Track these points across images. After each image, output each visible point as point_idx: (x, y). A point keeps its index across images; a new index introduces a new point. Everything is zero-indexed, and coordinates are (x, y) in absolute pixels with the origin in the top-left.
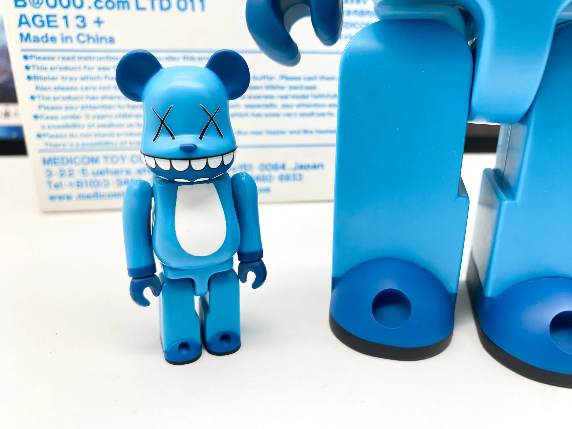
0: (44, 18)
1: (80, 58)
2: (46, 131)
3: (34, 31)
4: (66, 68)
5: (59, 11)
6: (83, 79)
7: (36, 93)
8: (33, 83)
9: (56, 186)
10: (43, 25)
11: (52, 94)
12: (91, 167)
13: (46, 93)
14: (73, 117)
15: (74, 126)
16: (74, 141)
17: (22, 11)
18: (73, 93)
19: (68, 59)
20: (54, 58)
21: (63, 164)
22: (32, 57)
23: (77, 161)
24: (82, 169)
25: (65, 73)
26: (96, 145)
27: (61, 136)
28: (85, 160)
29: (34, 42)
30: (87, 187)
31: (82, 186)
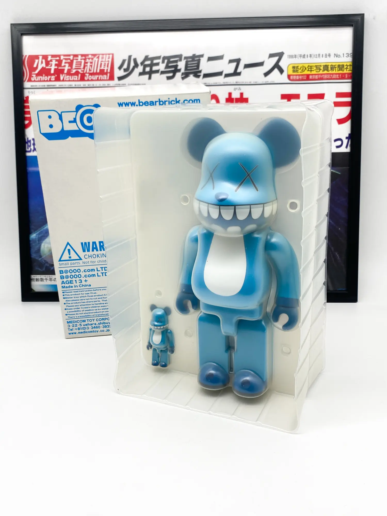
0: (69, 281)
1: (80, 291)
2: (69, 313)
3: (66, 285)
4: (76, 294)
5: (74, 279)
6: (80, 297)
7: (65, 302)
8: (65, 299)
9: (71, 330)
10: (69, 283)
11: (71, 302)
12: (83, 323)
13: (69, 302)
14: (77, 308)
15: (78, 311)
16: (77, 316)
17: (63, 280)
18: (77, 302)
19: (76, 292)
20: (72, 292)
21: (74, 323)
22: (65, 292)
23: (78, 322)
24: (80, 324)
25: (75, 296)
26: (84, 316)
27: (73, 314)
28: (81, 321)
29: (66, 288)
30: (81, 329)
31: (80, 329)
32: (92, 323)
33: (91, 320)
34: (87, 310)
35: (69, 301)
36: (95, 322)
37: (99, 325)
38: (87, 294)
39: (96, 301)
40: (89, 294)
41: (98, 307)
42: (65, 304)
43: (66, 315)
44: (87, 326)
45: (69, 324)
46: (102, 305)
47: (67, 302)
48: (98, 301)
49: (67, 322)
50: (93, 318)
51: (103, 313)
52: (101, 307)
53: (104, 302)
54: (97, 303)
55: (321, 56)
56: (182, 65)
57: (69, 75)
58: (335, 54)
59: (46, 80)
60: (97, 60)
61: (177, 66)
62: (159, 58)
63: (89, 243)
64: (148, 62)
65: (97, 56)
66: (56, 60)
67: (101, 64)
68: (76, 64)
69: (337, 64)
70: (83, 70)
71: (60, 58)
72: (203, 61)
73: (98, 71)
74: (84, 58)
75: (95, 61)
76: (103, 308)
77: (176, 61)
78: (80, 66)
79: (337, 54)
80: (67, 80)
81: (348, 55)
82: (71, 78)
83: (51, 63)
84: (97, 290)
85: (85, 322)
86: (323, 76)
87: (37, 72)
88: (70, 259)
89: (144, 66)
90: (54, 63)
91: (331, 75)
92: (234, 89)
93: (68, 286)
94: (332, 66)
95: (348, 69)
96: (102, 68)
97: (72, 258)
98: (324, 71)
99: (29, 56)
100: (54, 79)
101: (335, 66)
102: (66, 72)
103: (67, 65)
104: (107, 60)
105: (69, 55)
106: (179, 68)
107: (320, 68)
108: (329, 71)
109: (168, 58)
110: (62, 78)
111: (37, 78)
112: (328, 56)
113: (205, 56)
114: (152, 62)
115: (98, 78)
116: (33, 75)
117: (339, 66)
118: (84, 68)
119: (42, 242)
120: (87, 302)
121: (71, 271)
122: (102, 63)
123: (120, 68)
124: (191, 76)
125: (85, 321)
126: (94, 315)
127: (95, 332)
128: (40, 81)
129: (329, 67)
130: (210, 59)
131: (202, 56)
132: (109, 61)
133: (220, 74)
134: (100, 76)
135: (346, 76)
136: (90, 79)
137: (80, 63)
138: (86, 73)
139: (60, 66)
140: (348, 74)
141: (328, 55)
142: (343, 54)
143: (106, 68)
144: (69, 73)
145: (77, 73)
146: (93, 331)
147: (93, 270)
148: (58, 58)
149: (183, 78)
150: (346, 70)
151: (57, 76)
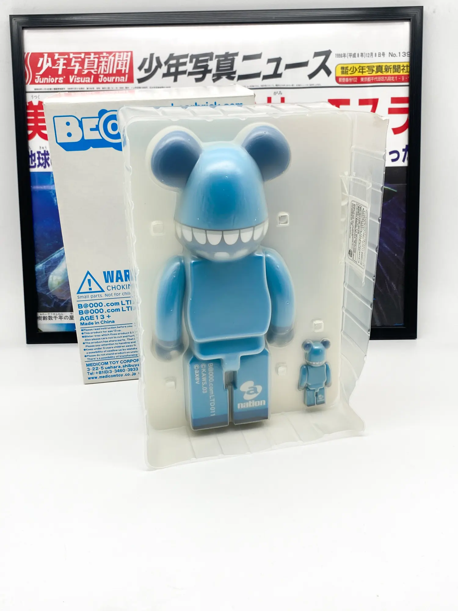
0: (89, 317)
1: (101, 329)
2: (88, 354)
3: (85, 322)
4: (97, 332)
5: (95, 314)
6: (102, 335)
7: (85, 342)
8: (84, 338)
9: (91, 374)
10: (89, 319)
11: (91, 341)
12: (105, 366)
13: (89, 342)
14: (98, 349)
15: (99, 352)
16: (99, 357)
17: (82, 315)
18: (99, 341)
20: (92, 330)
21: (94, 366)
22: (84, 330)
23: (99, 364)
24: (101, 367)
25: (96, 334)
26: (107, 358)
27: (94, 356)
28: (103, 364)
29: (85, 325)
30: (103, 373)
31: (101, 373)
32: (115, 365)
33: (114, 363)
34: (110, 351)
35: (88, 340)
36: (119, 364)
37: (124, 368)
38: (110, 331)
39: (120, 340)
40: (112, 331)
41: (123, 347)
42: (84, 343)
43: (85, 356)
44: (110, 369)
45: (89, 367)
46: (128, 344)
47: (86, 341)
48: (122, 340)
49: (87, 364)
50: (117, 360)
51: (129, 354)
52: (127, 346)
53: (130, 341)
54: (122, 342)
55: (374, 55)
56: (213, 65)
57: (80, 77)
58: (390, 53)
59: (52, 82)
60: (113, 58)
61: (207, 66)
62: (186, 56)
63: (112, 272)
64: (173, 62)
65: (114, 54)
66: (65, 59)
67: (118, 64)
68: (88, 64)
69: (393, 64)
70: (96, 70)
71: (69, 56)
72: (238, 61)
73: (115, 72)
74: (97, 56)
75: (111, 59)
76: (128, 348)
77: (206, 61)
78: (94, 66)
79: (392, 53)
80: (77, 82)
81: (405, 54)
82: (83, 80)
83: (58, 62)
84: (121, 326)
85: (107, 365)
86: (376, 78)
87: (41, 73)
88: (90, 291)
89: (168, 66)
90: (62, 62)
91: (386, 78)
92: (274, 93)
93: (88, 323)
94: (386, 67)
95: (405, 70)
96: (119, 68)
97: (93, 290)
98: (377, 72)
99: (32, 53)
100: (62, 82)
101: (390, 67)
102: (76, 72)
103: (78, 64)
104: (125, 58)
105: (80, 53)
106: (209, 68)
107: (373, 70)
108: (383, 73)
109: (197, 57)
110: (71, 81)
111: (41, 80)
112: (382, 55)
113: (239, 55)
114: (178, 61)
115: (114, 80)
116: (37, 77)
117: (394, 66)
118: (98, 68)
119: (50, 274)
120: (109, 341)
121: (91, 305)
122: (119, 62)
123: (140, 68)
124: (224, 78)
125: (107, 363)
126: (118, 356)
127: (119, 376)
128: (46, 83)
129: (384, 67)
130: (246, 58)
131: (236, 54)
132: (127, 60)
133: (257, 75)
134: (117, 78)
135: (403, 79)
136: (105, 81)
137: (93, 62)
138: (100, 74)
139: (70, 66)
140: (405, 76)
141: (382, 53)
142: (400, 53)
143: (123, 69)
144: (80, 74)
145: (89, 74)
146: (117, 375)
147: (117, 304)
148: (66, 57)
149: (214, 81)
150: (403, 72)
151: (66, 78)
